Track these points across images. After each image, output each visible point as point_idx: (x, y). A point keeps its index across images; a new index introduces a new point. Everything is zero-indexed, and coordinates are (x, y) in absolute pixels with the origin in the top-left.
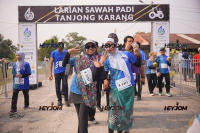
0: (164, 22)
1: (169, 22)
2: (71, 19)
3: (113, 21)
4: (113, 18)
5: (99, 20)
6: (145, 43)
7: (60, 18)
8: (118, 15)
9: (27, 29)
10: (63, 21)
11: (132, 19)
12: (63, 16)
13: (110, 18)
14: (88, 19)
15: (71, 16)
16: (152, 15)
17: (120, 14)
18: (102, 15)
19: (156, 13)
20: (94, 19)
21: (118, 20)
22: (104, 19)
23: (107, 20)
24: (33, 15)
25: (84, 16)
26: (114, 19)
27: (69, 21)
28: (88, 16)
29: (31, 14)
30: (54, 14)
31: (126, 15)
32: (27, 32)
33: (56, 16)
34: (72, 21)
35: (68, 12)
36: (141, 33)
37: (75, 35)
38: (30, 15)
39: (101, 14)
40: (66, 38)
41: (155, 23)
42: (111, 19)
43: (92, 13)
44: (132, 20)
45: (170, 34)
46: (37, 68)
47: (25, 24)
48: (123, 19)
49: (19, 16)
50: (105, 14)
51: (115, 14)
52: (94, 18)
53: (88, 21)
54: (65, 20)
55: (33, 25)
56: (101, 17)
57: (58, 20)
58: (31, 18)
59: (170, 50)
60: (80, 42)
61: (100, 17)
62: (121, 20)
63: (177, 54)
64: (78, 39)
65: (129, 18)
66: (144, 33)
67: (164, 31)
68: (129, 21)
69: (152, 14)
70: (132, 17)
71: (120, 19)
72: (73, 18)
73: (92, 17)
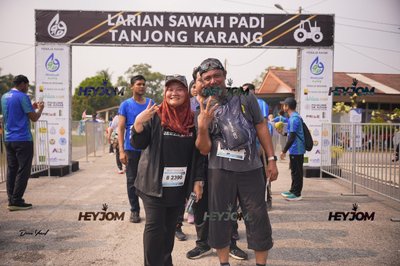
0: (322, 50)
1: (333, 49)
2: (139, 39)
3: (222, 45)
4: (223, 38)
5: (196, 41)
6: (285, 89)
7: (117, 35)
8: (233, 34)
9: (52, 56)
10: (124, 41)
11: (261, 41)
12: (124, 32)
13: (217, 39)
14: (173, 40)
15: (139, 32)
16: (301, 35)
17: (238, 30)
18: (202, 33)
19: (308, 30)
20: (186, 40)
21: (233, 43)
22: (205, 40)
23: (211, 43)
24: (65, 27)
25: (167, 33)
26: (225, 41)
27: (136, 42)
28: (173, 32)
29: (61, 26)
30: (107, 27)
31: (249, 34)
32: (53, 63)
33: (110, 31)
34: (142, 42)
35: (134, 24)
36: (277, 69)
37: (146, 69)
38: (57, 28)
39: (199, 30)
40: (127, 75)
41: (305, 51)
42: (219, 41)
43: (182, 28)
44: (259, 44)
45: (334, 73)
46: (70, 133)
47: (49, 46)
48: (242, 41)
49: (37, 29)
50: (207, 30)
51: (228, 30)
52: (185, 38)
53: (173, 43)
54: (127, 40)
55: (65, 47)
56: (200, 37)
57: (113, 39)
58: (61, 35)
59: (334, 104)
60: (154, 84)
61: (198, 36)
62: (240, 44)
63: (347, 112)
64: (150, 77)
65: (255, 40)
66: (282, 69)
67: (323, 67)
68: (254, 45)
69: (300, 33)
70: (261, 39)
71: (237, 42)
72: (143, 36)
73: (182, 35)
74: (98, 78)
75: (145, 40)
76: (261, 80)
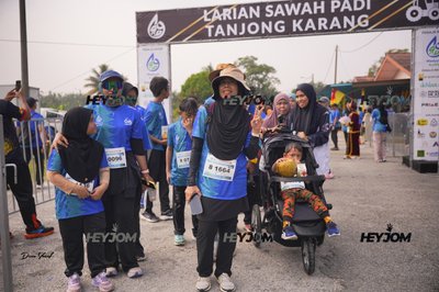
2: (235, 33)
3: (323, 32)
4: (324, 25)
5: (294, 30)
7: (214, 30)
8: (335, 19)
9: (152, 56)
10: (220, 36)
11: (367, 24)
12: (220, 27)
13: (317, 26)
14: (270, 31)
15: (236, 25)
16: (414, 14)
17: (340, 15)
18: (301, 21)
19: (424, 7)
20: (283, 30)
21: (335, 29)
22: (304, 28)
23: (310, 31)
24: (163, 27)
25: (264, 24)
26: (326, 28)
27: (232, 36)
28: (270, 23)
29: (160, 26)
30: (202, 23)
31: (353, 17)
33: (206, 27)
34: (238, 36)
35: (230, 18)
37: (252, 62)
39: (298, 18)
41: (420, 31)
42: (320, 28)
43: (280, 17)
44: (365, 28)
47: (149, 46)
48: (345, 26)
49: (138, 30)
50: (306, 17)
51: (329, 15)
52: (283, 27)
53: (270, 34)
54: (224, 35)
55: (164, 46)
56: (298, 25)
57: (210, 35)
58: (160, 34)
60: (261, 76)
61: (296, 25)
62: (342, 29)
65: (360, 24)
68: (359, 29)
69: (414, 11)
70: (367, 21)
71: (339, 27)
72: (239, 30)
73: (280, 25)
74: (203, 74)
75: (241, 34)
76: (379, 65)
